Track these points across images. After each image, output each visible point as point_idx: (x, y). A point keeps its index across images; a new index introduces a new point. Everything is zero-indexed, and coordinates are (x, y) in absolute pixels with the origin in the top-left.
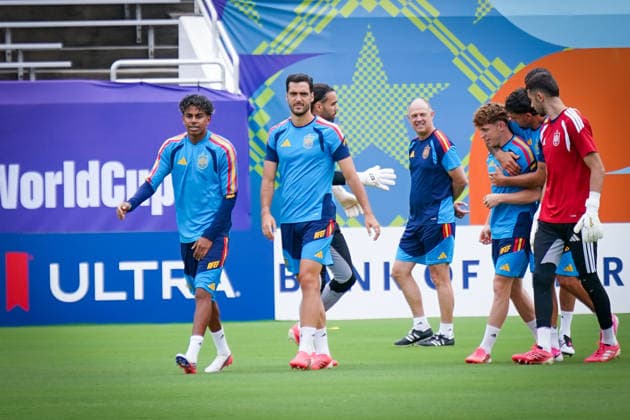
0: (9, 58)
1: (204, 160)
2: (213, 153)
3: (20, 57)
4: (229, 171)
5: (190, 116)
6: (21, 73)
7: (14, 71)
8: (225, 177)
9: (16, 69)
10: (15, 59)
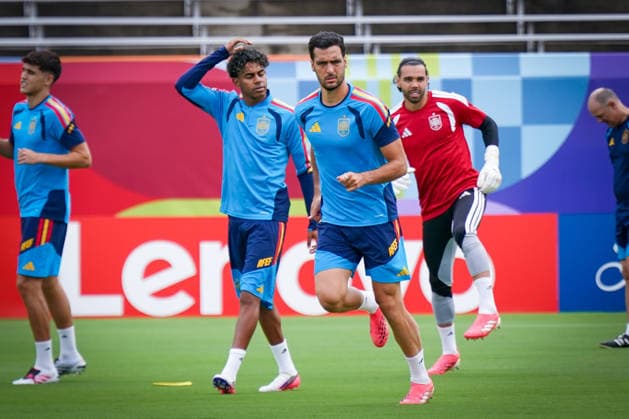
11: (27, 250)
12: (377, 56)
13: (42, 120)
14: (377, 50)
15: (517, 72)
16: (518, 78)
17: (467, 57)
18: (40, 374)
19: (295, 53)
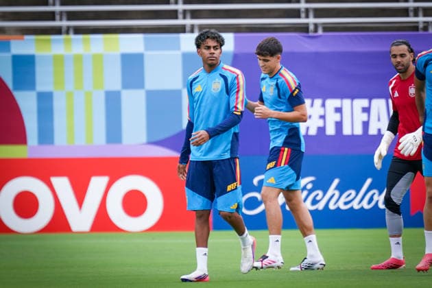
0: (411, 14)
1: (217, 85)
2: (225, 78)
3: (421, 13)
4: (238, 92)
5: (209, 48)
6: (421, 26)
7: (416, 25)
8: (233, 98)
9: (417, 22)
10: (416, 15)
11: (270, 169)
12: (72, 36)
13: (277, 85)
14: (71, 31)
15: (179, 48)
16: (179, 53)
17: (139, 37)
18: (268, 258)
19: (10, 34)
